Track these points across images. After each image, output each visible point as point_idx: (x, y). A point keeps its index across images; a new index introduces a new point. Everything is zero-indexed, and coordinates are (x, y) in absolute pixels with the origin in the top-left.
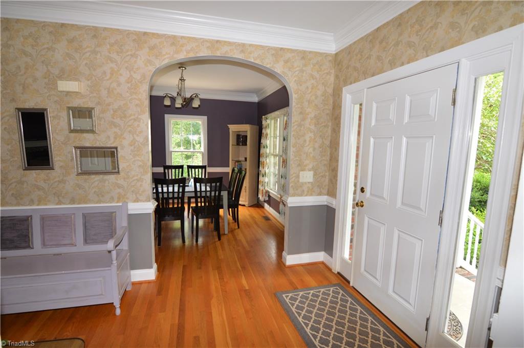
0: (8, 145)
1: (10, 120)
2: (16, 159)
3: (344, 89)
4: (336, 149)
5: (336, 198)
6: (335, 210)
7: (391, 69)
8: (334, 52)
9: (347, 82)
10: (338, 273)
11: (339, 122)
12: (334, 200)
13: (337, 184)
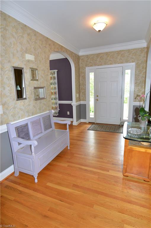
0: (8, 87)
1: (9, 73)
2: (12, 95)
3: (86, 68)
4: (84, 86)
5: (86, 101)
6: (86, 104)
7: (105, 65)
8: (80, 55)
9: (87, 66)
10: (89, 122)
11: (84, 77)
12: (85, 102)
13: (86, 96)
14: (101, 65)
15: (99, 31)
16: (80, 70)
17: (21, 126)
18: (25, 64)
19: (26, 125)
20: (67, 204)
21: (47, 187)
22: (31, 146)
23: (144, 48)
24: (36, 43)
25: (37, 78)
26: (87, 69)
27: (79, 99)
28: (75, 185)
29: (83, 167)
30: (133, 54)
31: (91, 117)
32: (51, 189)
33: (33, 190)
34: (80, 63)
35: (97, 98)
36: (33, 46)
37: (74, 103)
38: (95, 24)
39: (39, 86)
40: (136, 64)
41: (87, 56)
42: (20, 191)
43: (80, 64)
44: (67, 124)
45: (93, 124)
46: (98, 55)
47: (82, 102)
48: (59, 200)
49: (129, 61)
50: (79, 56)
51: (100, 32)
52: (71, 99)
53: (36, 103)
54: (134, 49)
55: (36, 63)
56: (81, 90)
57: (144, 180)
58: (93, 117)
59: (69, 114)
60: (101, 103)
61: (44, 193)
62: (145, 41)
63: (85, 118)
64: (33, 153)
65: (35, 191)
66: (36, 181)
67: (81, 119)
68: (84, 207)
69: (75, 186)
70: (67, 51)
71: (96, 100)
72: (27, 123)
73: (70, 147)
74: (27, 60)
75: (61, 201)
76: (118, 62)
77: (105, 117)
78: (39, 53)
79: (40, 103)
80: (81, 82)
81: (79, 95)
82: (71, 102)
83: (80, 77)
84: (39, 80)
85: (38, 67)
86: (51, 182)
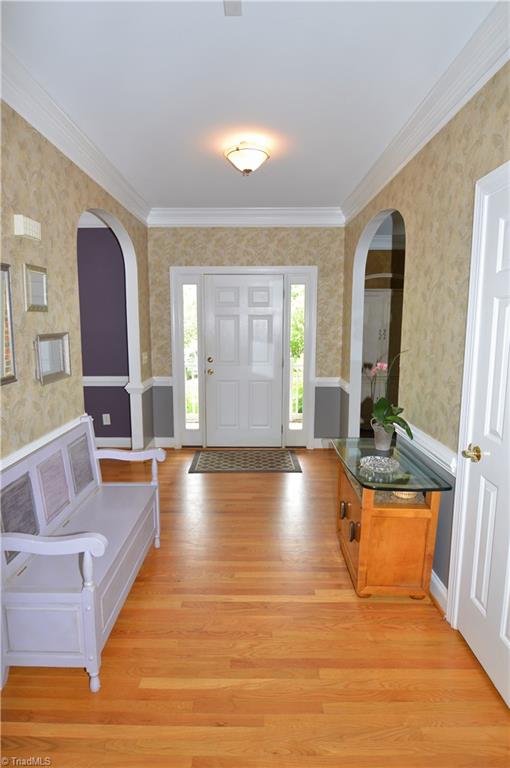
3: (171, 268)
4: (163, 327)
5: (171, 375)
6: (171, 388)
7: (231, 265)
8: (149, 226)
9: (173, 261)
10: (183, 447)
11: (165, 300)
12: (169, 378)
13: (171, 361)
14: (219, 264)
15: (248, 171)
16: (150, 274)
17: (12, 487)
18: (11, 252)
19: (24, 479)
20: (241, 730)
21: (147, 696)
22: (81, 555)
23: (338, 228)
24: (41, 176)
25: (45, 303)
26: (174, 271)
27: (147, 371)
28: (239, 661)
29: (236, 599)
30: (311, 241)
31: (189, 426)
32: (165, 696)
33: (101, 722)
34: (150, 249)
35: (210, 366)
36: (35, 189)
37: (135, 385)
38: (238, 150)
39: (50, 332)
40: (321, 271)
41: (175, 232)
42: (49, 742)
43: (149, 255)
44: (151, 460)
45: (198, 452)
46: (210, 232)
47: (158, 381)
48: (211, 725)
49: (300, 259)
50: (146, 228)
51: (250, 174)
52: (124, 371)
53: (41, 393)
54: (314, 229)
55: (41, 247)
56: (153, 341)
57: (412, 597)
58: (196, 426)
59: (109, 423)
60: (223, 381)
61: (146, 720)
62: (340, 212)
63: (169, 432)
64: (89, 584)
65: (110, 723)
66: (95, 685)
67: (156, 439)
68: (298, 720)
69: (240, 664)
70: (117, 208)
71: (206, 375)
72: (28, 473)
73: (161, 541)
74: (17, 236)
75: (220, 726)
76: (269, 259)
77: (235, 425)
78: (51, 212)
79: (53, 391)
80: (153, 314)
81: (150, 357)
82: (125, 378)
83: (149, 296)
84: (49, 309)
85: (46, 261)
86: (153, 672)
